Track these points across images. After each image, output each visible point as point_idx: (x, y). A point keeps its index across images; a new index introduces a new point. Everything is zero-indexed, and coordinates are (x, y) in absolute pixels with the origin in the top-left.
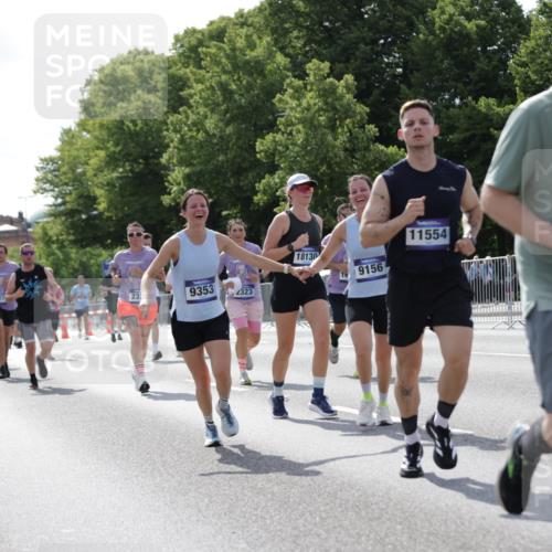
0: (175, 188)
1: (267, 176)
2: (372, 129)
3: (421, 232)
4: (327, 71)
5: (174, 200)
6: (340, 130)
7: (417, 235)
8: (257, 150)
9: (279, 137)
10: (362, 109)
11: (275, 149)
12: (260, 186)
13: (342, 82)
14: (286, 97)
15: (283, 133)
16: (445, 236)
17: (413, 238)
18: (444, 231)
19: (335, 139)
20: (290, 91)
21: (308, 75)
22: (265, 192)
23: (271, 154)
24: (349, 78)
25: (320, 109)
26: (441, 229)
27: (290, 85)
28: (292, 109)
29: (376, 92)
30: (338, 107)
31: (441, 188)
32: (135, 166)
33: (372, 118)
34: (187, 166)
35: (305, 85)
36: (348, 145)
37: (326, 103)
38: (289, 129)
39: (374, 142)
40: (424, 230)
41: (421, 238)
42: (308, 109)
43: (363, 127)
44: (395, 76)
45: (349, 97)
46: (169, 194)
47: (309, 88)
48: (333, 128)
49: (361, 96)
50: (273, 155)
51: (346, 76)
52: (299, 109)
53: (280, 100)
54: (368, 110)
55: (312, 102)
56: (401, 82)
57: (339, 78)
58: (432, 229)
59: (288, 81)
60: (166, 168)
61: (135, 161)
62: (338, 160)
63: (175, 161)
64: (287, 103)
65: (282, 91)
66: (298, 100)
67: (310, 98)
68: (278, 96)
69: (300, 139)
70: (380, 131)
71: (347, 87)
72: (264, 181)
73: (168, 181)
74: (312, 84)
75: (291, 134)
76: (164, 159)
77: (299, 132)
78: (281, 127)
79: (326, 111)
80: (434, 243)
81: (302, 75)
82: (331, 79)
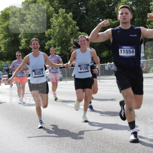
0: (23, 45)
1: (48, 41)
2: (77, 28)
3: (124, 51)
4: (65, 12)
5: (23, 48)
6: (68, 28)
7: (123, 52)
8: (46, 34)
9: (51, 30)
10: (75, 22)
11: (51, 33)
12: (46, 44)
13: (69, 15)
14: (53, 19)
15: (53, 29)
16: (133, 53)
17: (121, 53)
18: (133, 50)
19: (67, 31)
20: (54, 17)
21: (59, 13)
22: (48, 46)
23: (49, 35)
24: (71, 14)
25: (63, 22)
26: (131, 50)
27: (54, 16)
28: (55, 22)
29: (78, 18)
30: (68, 22)
31: (131, 35)
32: (12, 38)
33: (78, 25)
34: (26, 38)
35: (59, 16)
36: (71, 32)
37: (65, 21)
38: (54, 28)
39: (78, 31)
40: (125, 50)
41: (124, 53)
42: (59, 22)
43: (75, 27)
44: (83, 13)
45: (71, 19)
46: (21, 46)
47: (60, 16)
48: (66, 27)
49: (74, 18)
50: (50, 35)
51: (70, 13)
52: (57, 22)
53: (52, 20)
54: (76, 22)
55: (60, 20)
56: (85, 15)
57: (68, 13)
58: (128, 50)
59: (54, 15)
60: (21, 39)
61: (12, 37)
62: (68, 37)
63: (23, 37)
64: (54, 21)
65: (52, 17)
66: (57, 20)
67: (60, 19)
68: (51, 19)
69: (57, 31)
70: (80, 28)
71: (70, 16)
72: (47, 42)
73: (21, 43)
74: (60, 15)
75: (55, 29)
76: (20, 36)
77: (57, 29)
78: (52, 27)
79: (64, 23)
80: (129, 55)
81: (58, 13)
82: (66, 14)
